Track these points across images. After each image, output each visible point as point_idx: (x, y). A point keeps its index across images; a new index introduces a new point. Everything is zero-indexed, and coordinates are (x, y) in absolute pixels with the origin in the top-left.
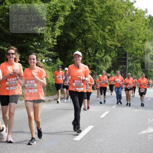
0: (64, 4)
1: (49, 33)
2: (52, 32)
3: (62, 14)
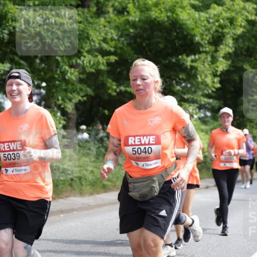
0: (233, 14)
1: (208, 66)
2: (212, 64)
3: (231, 33)
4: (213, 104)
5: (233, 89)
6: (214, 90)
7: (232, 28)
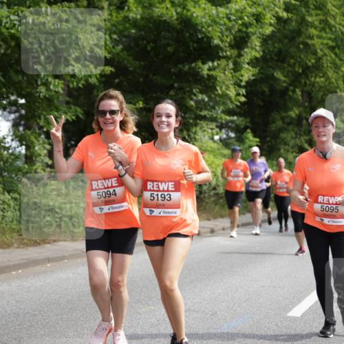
0: (260, 9)
1: (230, 75)
2: (235, 72)
3: (257, 32)
4: (238, 122)
5: (262, 104)
6: (239, 104)
7: (258, 26)
